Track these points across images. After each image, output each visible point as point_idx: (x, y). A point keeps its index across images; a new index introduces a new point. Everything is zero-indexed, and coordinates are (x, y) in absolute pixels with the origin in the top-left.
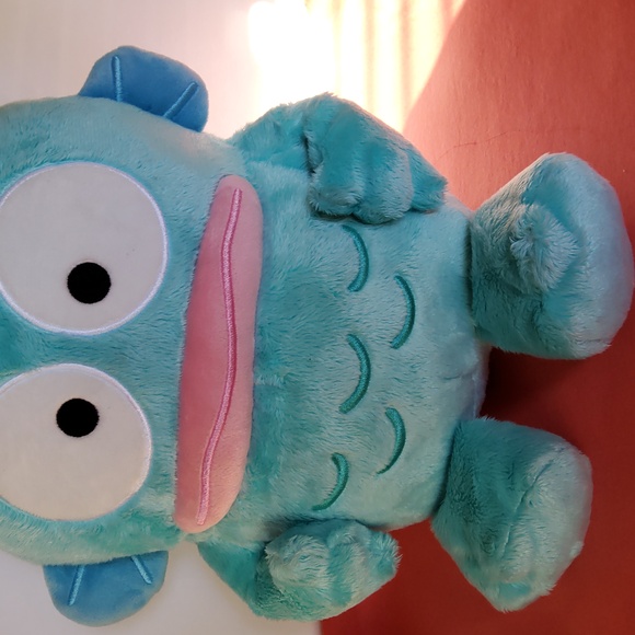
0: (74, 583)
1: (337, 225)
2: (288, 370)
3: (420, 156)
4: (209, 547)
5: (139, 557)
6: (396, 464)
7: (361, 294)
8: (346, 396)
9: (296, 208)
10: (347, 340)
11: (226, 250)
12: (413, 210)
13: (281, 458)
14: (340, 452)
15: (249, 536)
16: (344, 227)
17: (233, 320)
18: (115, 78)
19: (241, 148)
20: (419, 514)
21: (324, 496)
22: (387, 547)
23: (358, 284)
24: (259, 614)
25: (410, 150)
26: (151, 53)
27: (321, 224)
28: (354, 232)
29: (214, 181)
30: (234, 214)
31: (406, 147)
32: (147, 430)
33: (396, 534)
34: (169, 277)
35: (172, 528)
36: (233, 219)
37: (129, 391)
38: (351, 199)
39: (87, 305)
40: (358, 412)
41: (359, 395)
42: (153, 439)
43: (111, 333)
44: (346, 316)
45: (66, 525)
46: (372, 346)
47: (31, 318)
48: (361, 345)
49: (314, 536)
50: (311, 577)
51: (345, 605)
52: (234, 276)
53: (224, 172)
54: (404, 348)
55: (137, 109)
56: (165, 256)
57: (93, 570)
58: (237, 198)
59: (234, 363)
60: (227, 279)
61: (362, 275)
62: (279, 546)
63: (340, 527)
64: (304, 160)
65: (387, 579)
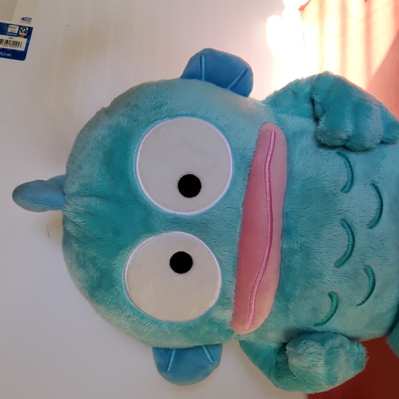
0: (170, 359)
1: (333, 152)
2: (304, 239)
3: (387, 110)
4: (248, 344)
5: (206, 346)
6: (369, 300)
7: (349, 195)
8: (339, 257)
9: (307, 141)
10: (340, 223)
11: (267, 167)
12: (382, 142)
13: (297, 293)
14: (334, 291)
15: (273, 339)
16: (338, 153)
17: (271, 209)
18: (201, 68)
19: (272, 106)
20: (380, 332)
21: (322, 317)
22: (359, 351)
23: (347, 189)
24: (277, 386)
25: (381, 106)
26: (222, 52)
27: (323, 151)
28: (344, 156)
29: (259, 126)
30: (272, 146)
31: (378, 104)
32: (219, 272)
33: (365, 344)
34: (234, 183)
35: (229, 330)
36: (271, 149)
37: (210, 248)
38: (344, 136)
39: (189, 198)
40: (346, 267)
41: (347, 257)
42: (222, 277)
43: (201, 214)
44: (340, 208)
45: (171, 324)
46: (356, 227)
47: (159, 205)
48: (349, 226)
49: (317, 341)
50: (314, 366)
51: (334, 384)
52: (272, 183)
53: (264, 121)
54: (376, 229)
55: (214, 85)
56: (231, 170)
57: (181, 352)
58: (273, 136)
59: (271, 234)
60: (268, 184)
61: (349, 183)
62: (295, 346)
63: (332, 337)
64: (311, 112)
65: (359, 371)
